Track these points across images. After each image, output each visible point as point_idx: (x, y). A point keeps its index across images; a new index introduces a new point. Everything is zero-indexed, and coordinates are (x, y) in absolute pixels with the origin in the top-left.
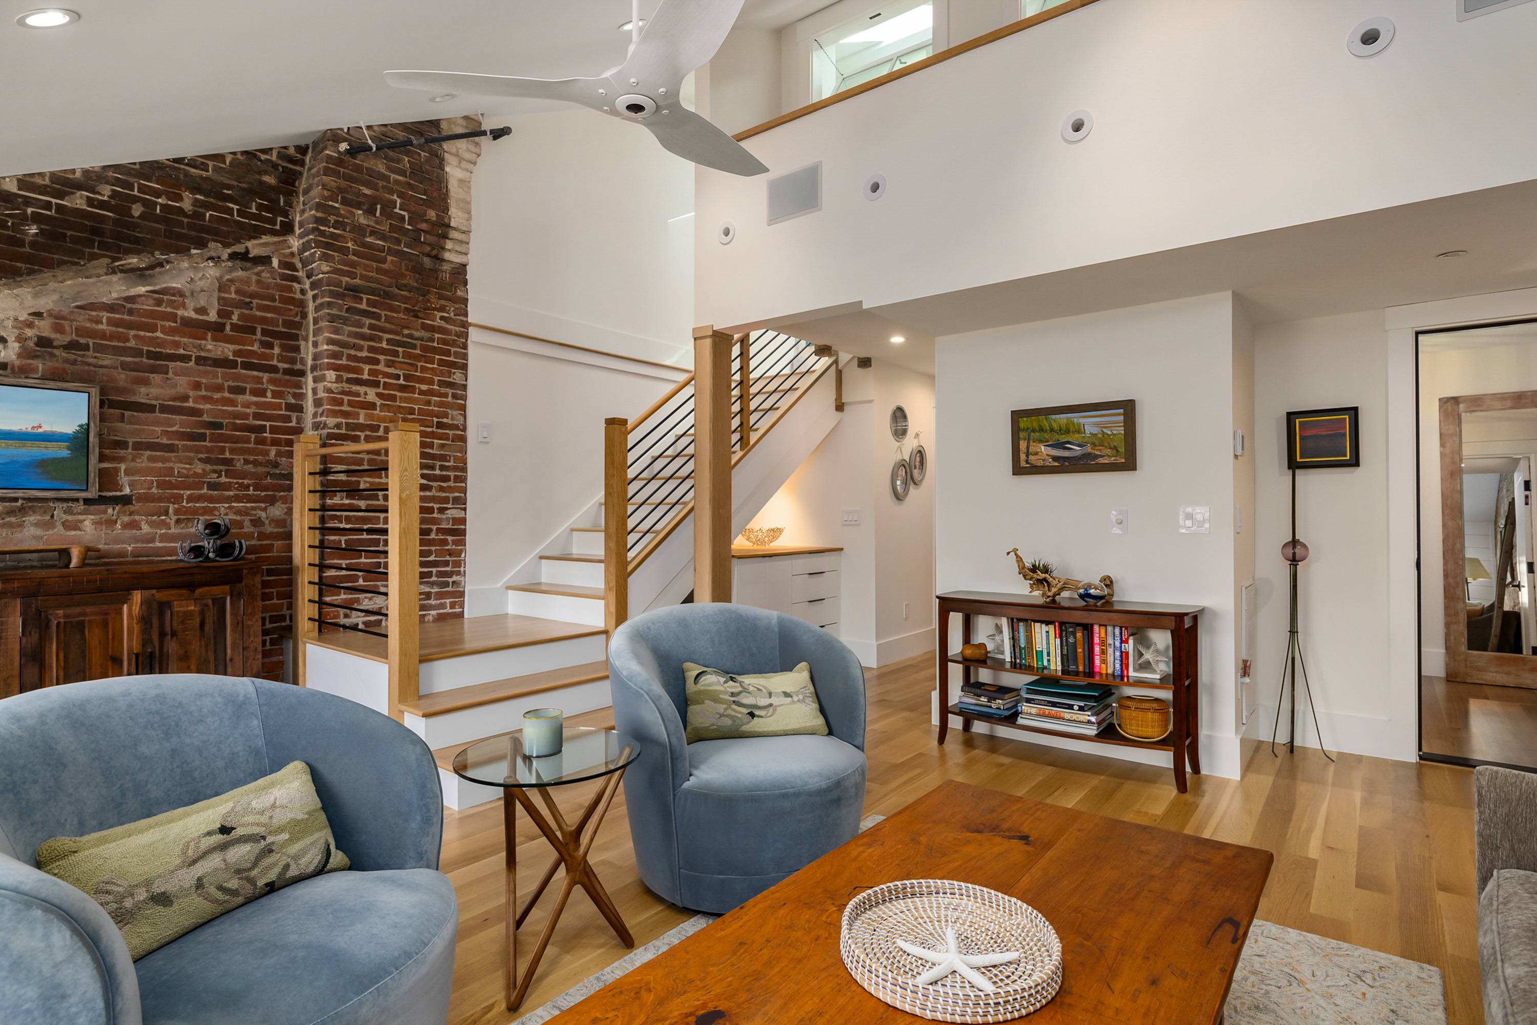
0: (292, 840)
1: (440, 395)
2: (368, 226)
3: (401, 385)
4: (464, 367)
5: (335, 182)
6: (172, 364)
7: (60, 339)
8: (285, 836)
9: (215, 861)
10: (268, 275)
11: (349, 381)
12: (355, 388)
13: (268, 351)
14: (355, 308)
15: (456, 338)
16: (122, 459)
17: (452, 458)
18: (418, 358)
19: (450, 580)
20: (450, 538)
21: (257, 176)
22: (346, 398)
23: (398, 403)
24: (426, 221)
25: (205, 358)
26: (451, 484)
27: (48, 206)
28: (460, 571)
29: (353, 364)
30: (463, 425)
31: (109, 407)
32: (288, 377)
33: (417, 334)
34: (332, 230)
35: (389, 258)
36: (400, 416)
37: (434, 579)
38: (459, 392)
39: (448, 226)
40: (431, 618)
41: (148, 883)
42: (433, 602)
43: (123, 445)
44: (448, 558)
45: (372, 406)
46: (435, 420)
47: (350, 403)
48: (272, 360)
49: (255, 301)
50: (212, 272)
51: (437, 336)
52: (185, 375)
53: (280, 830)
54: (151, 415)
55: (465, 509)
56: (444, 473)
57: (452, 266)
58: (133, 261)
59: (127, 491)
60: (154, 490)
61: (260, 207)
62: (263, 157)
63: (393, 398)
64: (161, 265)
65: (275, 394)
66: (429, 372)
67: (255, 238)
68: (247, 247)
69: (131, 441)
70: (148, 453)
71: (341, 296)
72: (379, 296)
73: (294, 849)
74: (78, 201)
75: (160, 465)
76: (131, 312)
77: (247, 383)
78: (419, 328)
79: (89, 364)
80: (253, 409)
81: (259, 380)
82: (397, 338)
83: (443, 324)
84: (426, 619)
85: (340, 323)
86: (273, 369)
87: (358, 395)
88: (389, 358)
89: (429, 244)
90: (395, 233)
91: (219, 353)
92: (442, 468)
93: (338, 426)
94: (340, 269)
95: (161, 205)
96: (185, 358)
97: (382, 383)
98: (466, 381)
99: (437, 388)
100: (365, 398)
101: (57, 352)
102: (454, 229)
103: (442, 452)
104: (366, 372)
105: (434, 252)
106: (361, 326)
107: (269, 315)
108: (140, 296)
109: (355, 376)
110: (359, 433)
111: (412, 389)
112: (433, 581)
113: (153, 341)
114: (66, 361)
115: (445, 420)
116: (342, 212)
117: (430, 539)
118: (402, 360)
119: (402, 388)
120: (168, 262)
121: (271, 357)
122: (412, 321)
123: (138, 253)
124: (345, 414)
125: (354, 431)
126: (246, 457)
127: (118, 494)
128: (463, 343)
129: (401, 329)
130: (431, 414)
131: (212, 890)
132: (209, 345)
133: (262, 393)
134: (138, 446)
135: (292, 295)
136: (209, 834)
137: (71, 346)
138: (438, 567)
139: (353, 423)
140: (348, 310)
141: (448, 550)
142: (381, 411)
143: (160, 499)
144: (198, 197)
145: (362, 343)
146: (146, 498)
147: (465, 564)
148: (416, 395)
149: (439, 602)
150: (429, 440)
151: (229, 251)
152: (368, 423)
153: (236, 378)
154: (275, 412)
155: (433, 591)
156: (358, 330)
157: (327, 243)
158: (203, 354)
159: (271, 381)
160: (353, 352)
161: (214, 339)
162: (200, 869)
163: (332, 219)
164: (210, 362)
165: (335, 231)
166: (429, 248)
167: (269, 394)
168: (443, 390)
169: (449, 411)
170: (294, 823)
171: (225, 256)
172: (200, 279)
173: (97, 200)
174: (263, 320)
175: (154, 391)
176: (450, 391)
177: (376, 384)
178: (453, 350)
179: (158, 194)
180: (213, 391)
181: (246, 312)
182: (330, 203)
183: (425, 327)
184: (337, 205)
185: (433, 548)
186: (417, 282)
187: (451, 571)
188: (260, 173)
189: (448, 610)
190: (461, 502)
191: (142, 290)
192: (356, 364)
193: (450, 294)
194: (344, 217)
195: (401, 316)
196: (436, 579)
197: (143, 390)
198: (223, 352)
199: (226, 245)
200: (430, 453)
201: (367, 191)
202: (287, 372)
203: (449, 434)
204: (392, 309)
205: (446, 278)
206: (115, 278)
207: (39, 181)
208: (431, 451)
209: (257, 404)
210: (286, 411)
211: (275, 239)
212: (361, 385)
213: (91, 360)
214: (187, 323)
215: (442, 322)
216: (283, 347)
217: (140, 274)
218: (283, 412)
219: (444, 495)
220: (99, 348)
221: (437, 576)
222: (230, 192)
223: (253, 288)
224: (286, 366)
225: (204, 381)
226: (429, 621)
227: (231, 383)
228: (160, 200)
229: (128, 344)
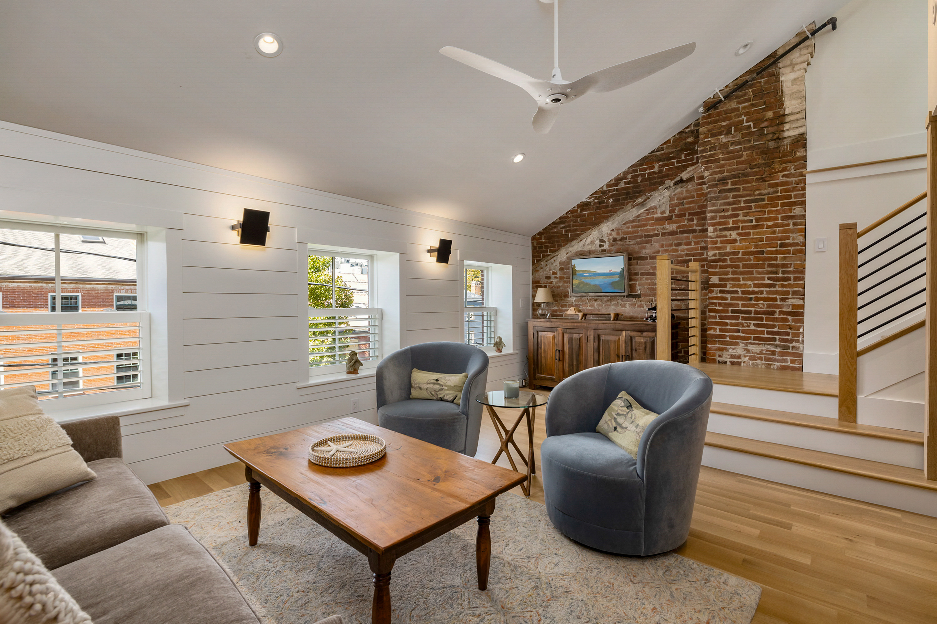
0: (447, 390)
1: (783, 226)
2: (729, 141)
3: (753, 225)
4: (804, 203)
5: (707, 128)
6: (653, 238)
7: (619, 237)
8: (446, 388)
9: (431, 386)
10: (691, 186)
11: (721, 230)
12: (724, 233)
13: (691, 223)
14: (724, 189)
15: (796, 185)
16: (636, 280)
17: (792, 265)
18: (766, 206)
19: (791, 345)
20: (790, 318)
21: (684, 141)
22: (719, 240)
23: (752, 236)
24: (766, 120)
25: (665, 233)
26: (792, 282)
27: (614, 190)
28: (799, 340)
29: (723, 220)
30: (802, 242)
31: (633, 260)
32: (701, 233)
33: (764, 192)
34: (709, 153)
35: (745, 153)
36: (753, 244)
37: (777, 342)
38: (799, 221)
39: (785, 115)
40: (775, 367)
41: (419, 384)
42: (777, 357)
43: (636, 274)
44: (788, 330)
45: (735, 241)
46: (779, 242)
47: (722, 242)
48: (694, 226)
49: (685, 201)
50: (667, 193)
51: (779, 188)
52: (658, 242)
53: (446, 386)
54: (646, 261)
55: (803, 299)
56: (785, 276)
57: (792, 138)
58: (640, 200)
59: (639, 292)
60: (648, 292)
61: (686, 155)
62: (687, 130)
63: (748, 234)
64: (649, 198)
65: (696, 243)
66: (774, 213)
67: (684, 171)
68: (681, 177)
69: (640, 272)
70: (646, 276)
71: (715, 186)
72: (739, 177)
73: (447, 392)
74: (622, 185)
75: (649, 281)
76: (639, 221)
77: (683, 240)
78: (767, 187)
79: (627, 245)
80: (686, 252)
81: (688, 238)
82: (751, 198)
83: (785, 179)
84: (772, 367)
85: (715, 200)
86: (694, 231)
87: (726, 236)
88: (745, 211)
89: (771, 133)
90: (746, 137)
91: (671, 229)
92: (783, 272)
93: (715, 255)
94: (715, 171)
95: (647, 173)
96: (657, 235)
97: (741, 227)
98: (805, 212)
99: (781, 221)
100: (730, 237)
101: (618, 242)
102: (788, 115)
103: (785, 262)
104: (731, 223)
105: (776, 136)
106: (727, 198)
107: (691, 205)
108: (641, 213)
109: (724, 226)
110: (726, 257)
111: (762, 226)
112: (777, 344)
113: (647, 230)
114: (621, 245)
115: (787, 241)
116: (712, 141)
117: (774, 317)
118: (755, 210)
119: (754, 227)
120: (651, 196)
121: (693, 225)
122: (761, 185)
123: (640, 196)
124: (718, 248)
125: (723, 256)
126: (683, 275)
127: (636, 293)
128: (802, 187)
129: (754, 192)
130: (777, 239)
131: (429, 392)
132: (667, 227)
133: (689, 244)
134: (643, 274)
135: (703, 192)
136: (434, 380)
137: (622, 239)
138: (780, 335)
139: (723, 253)
140: (719, 192)
141: (789, 325)
142: (740, 243)
143: (649, 296)
144: (660, 163)
145: (728, 207)
146: (645, 295)
147: (803, 336)
148: (765, 229)
149: (782, 358)
150: (773, 256)
151: (673, 182)
152: (732, 251)
153: (678, 239)
154: (696, 252)
155: (776, 350)
156: (725, 201)
157: (708, 161)
158: (665, 231)
159: (694, 237)
160: (723, 214)
161: (668, 224)
162: (429, 386)
163: (708, 147)
164: (667, 234)
165: (711, 153)
166: (771, 136)
167: (693, 243)
168: (785, 222)
169: (790, 235)
170: (450, 386)
171: (672, 184)
172: (663, 199)
173: (627, 181)
174: (689, 208)
175: (647, 251)
176: (791, 222)
177: (737, 228)
178: (793, 194)
179: (645, 169)
180: (669, 247)
181: (681, 207)
182: (706, 140)
183: (771, 186)
184: (709, 139)
185: (777, 324)
186: (764, 160)
187: (791, 339)
188: (686, 139)
189: (789, 364)
190: (801, 294)
191: (642, 211)
192: (725, 220)
193: (791, 157)
194: (714, 143)
195: (754, 184)
196: (779, 343)
197: (644, 251)
198: (673, 228)
199: (672, 180)
200: (774, 264)
201: (724, 123)
202: (701, 231)
203: (790, 250)
204: (747, 182)
205: (787, 148)
206: (634, 209)
207: (612, 182)
208: (775, 262)
209: (687, 249)
210: (701, 250)
211: (694, 167)
212: (728, 231)
213: (628, 243)
214: (658, 219)
215: (784, 178)
216: (698, 219)
217: (642, 204)
218: (700, 251)
219: (785, 289)
220: (630, 238)
221: (779, 341)
222: (673, 155)
223: (685, 195)
224: (700, 228)
225: (665, 243)
226: (774, 369)
227: (676, 242)
228: (647, 172)
229: (638, 234)
